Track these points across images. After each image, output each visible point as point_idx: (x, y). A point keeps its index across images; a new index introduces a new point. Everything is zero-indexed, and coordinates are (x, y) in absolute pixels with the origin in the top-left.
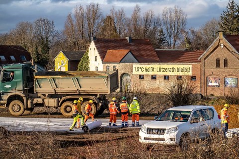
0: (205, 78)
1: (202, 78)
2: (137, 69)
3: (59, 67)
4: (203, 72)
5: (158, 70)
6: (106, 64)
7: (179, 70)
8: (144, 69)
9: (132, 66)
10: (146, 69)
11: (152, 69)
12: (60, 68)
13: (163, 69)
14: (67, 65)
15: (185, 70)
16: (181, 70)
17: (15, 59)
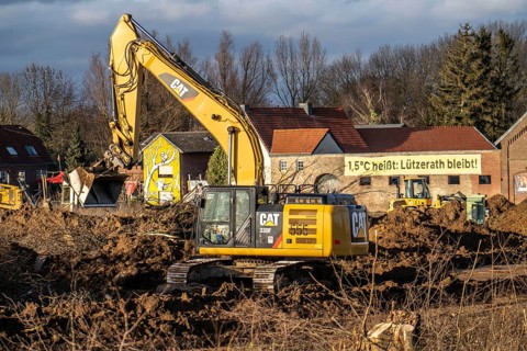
0: (511, 178)
1: (505, 178)
2: (353, 166)
3: (155, 167)
4: (505, 167)
5: (404, 166)
6: (280, 158)
7: (451, 164)
8: (371, 166)
9: (343, 160)
10: (374, 165)
11: (391, 165)
12: (158, 169)
13: (416, 165)
14: (178, 161)
15: (467, 164)
16: (458, 165)
17: (15, 153)
